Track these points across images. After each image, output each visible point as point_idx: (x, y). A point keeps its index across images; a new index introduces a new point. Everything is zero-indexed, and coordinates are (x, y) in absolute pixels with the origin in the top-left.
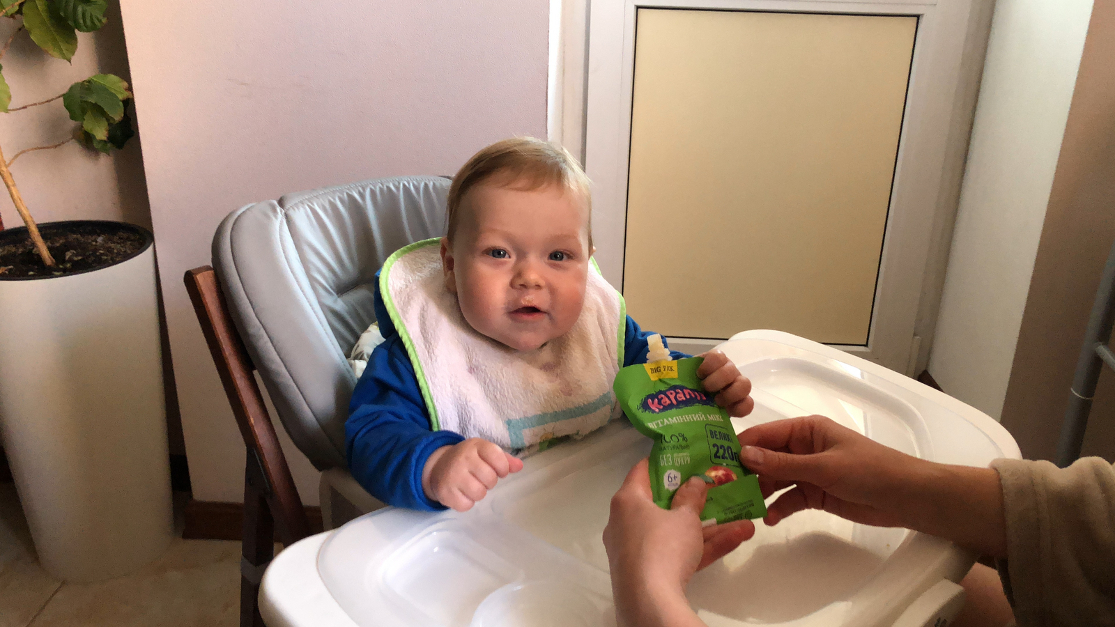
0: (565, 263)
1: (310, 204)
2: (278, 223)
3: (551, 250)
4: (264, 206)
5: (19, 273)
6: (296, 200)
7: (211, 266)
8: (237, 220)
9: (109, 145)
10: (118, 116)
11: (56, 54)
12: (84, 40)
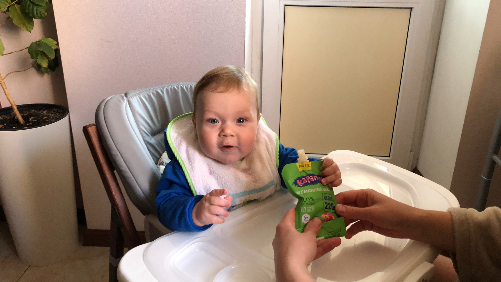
0: (245, 124)
1: (139, 96)
2: (125, 104)
3: (238, 118)
4: (118, 96)
5: (8, 128)
6: (133, 94)
7: (95, 123)
8: (106, 103)
9: (49, 70)
10: (52, 57)
11: (24, 29)
12: (37, 22)
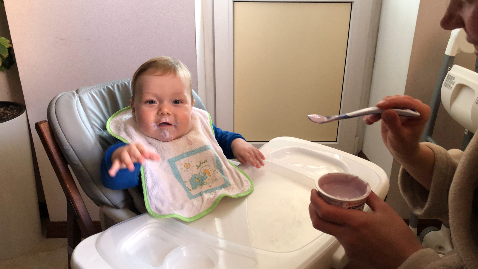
0: (180, 105)
1: (90, 92)
2: (76, 101)
3: (174, 99)
4: (69, 93)
6: (84, 90)
7: (47, 120)
8: (58, 99)
9: (3, 68)
10: (6, 55)
